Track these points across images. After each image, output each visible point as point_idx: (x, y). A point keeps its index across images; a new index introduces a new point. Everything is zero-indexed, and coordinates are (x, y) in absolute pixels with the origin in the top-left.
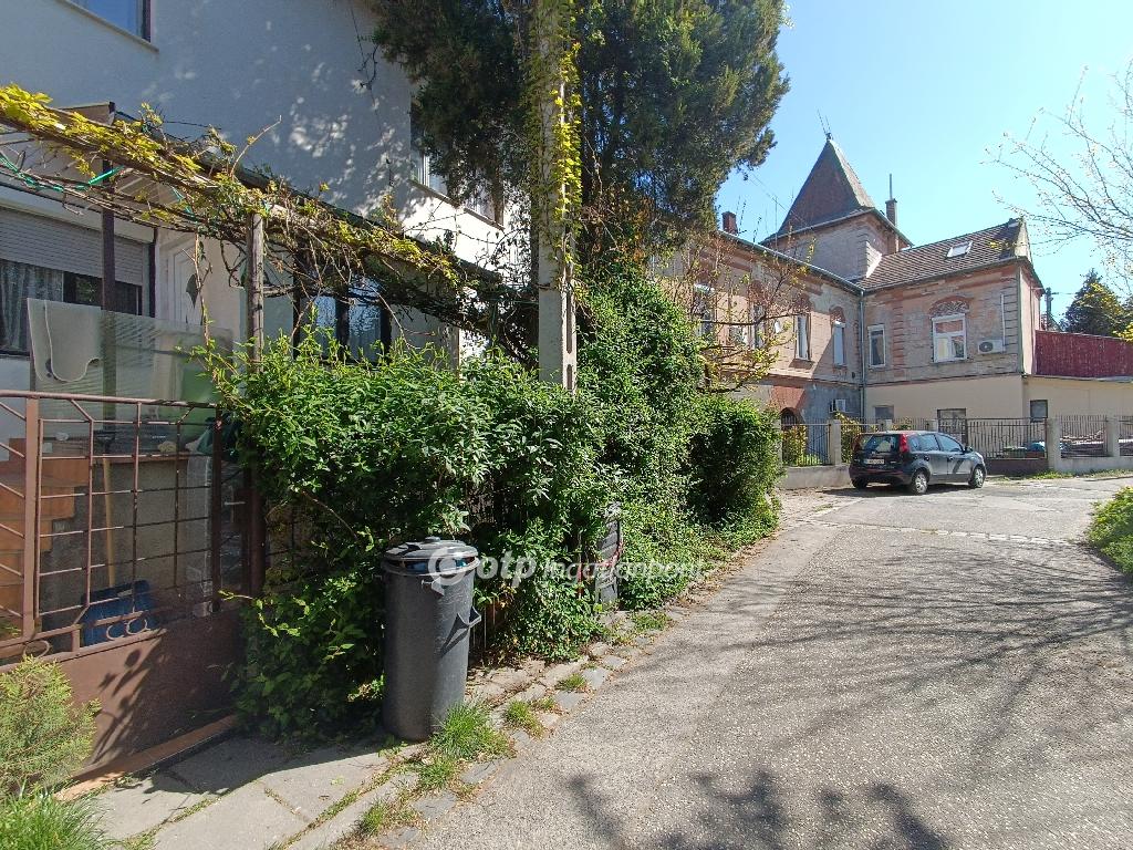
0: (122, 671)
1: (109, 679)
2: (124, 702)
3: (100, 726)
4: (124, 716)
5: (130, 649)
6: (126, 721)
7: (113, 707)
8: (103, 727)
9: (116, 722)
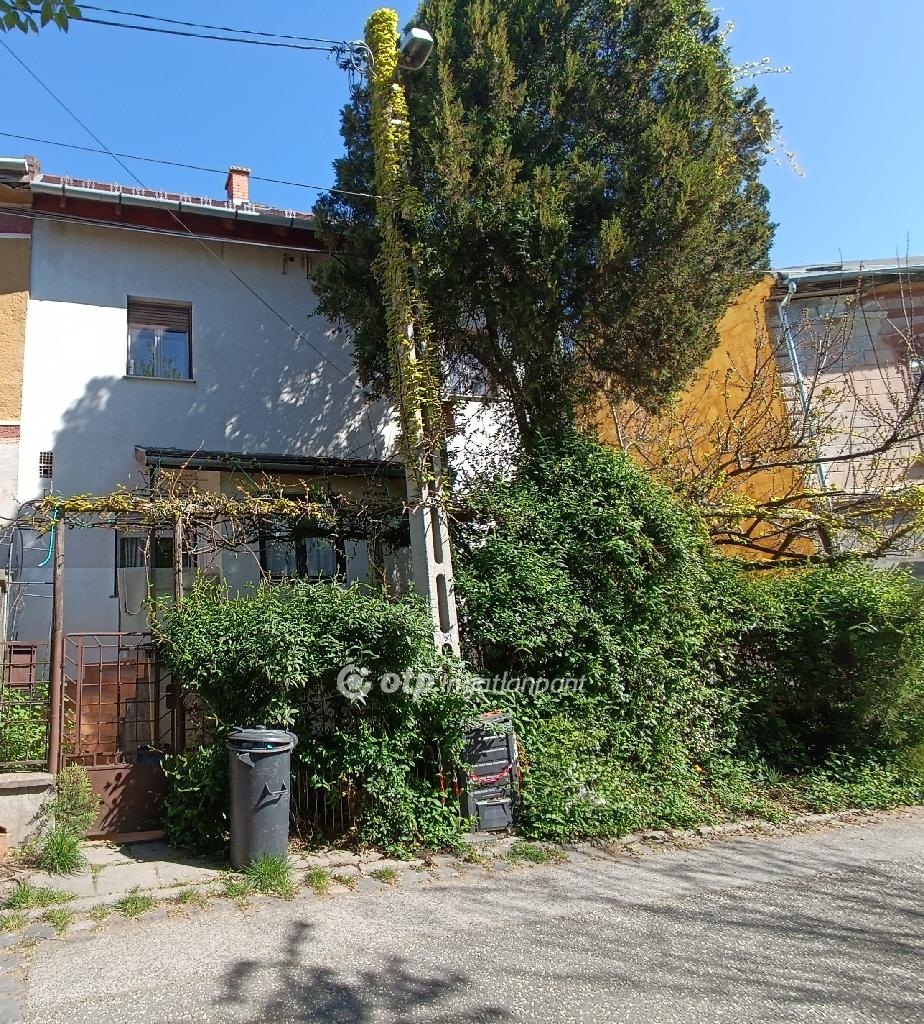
0: (114, 783)
1: (108, 785)
2: (114, 801)
3: (103, 812)
4: (114, 809)
5: (117, 772)
6: (115, 812)
7: (109, 801)
8: (105, 812)
9: (111, 811)
